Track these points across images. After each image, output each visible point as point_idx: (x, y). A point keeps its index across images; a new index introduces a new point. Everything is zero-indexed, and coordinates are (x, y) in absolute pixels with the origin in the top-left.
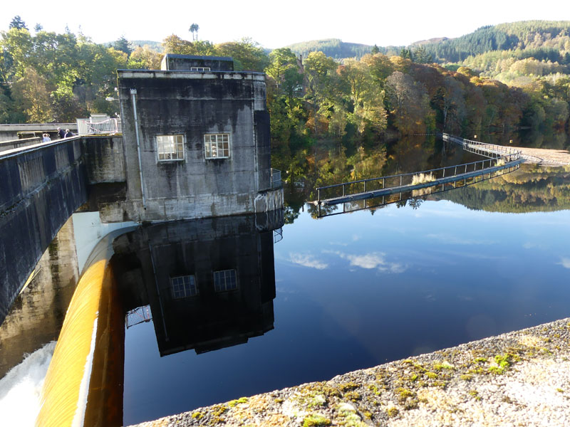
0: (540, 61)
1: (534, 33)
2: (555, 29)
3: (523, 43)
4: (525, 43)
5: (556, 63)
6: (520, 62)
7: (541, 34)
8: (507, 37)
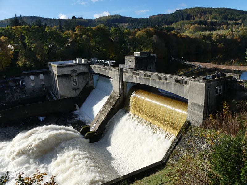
0: (201, 25)
1: (198, 13)
2: (205, 11)
3: (194, 17)
4: (195, 17)
5: (206, 26)
6: (194, 26)
7: (200, 13)
8: (188, 15)
